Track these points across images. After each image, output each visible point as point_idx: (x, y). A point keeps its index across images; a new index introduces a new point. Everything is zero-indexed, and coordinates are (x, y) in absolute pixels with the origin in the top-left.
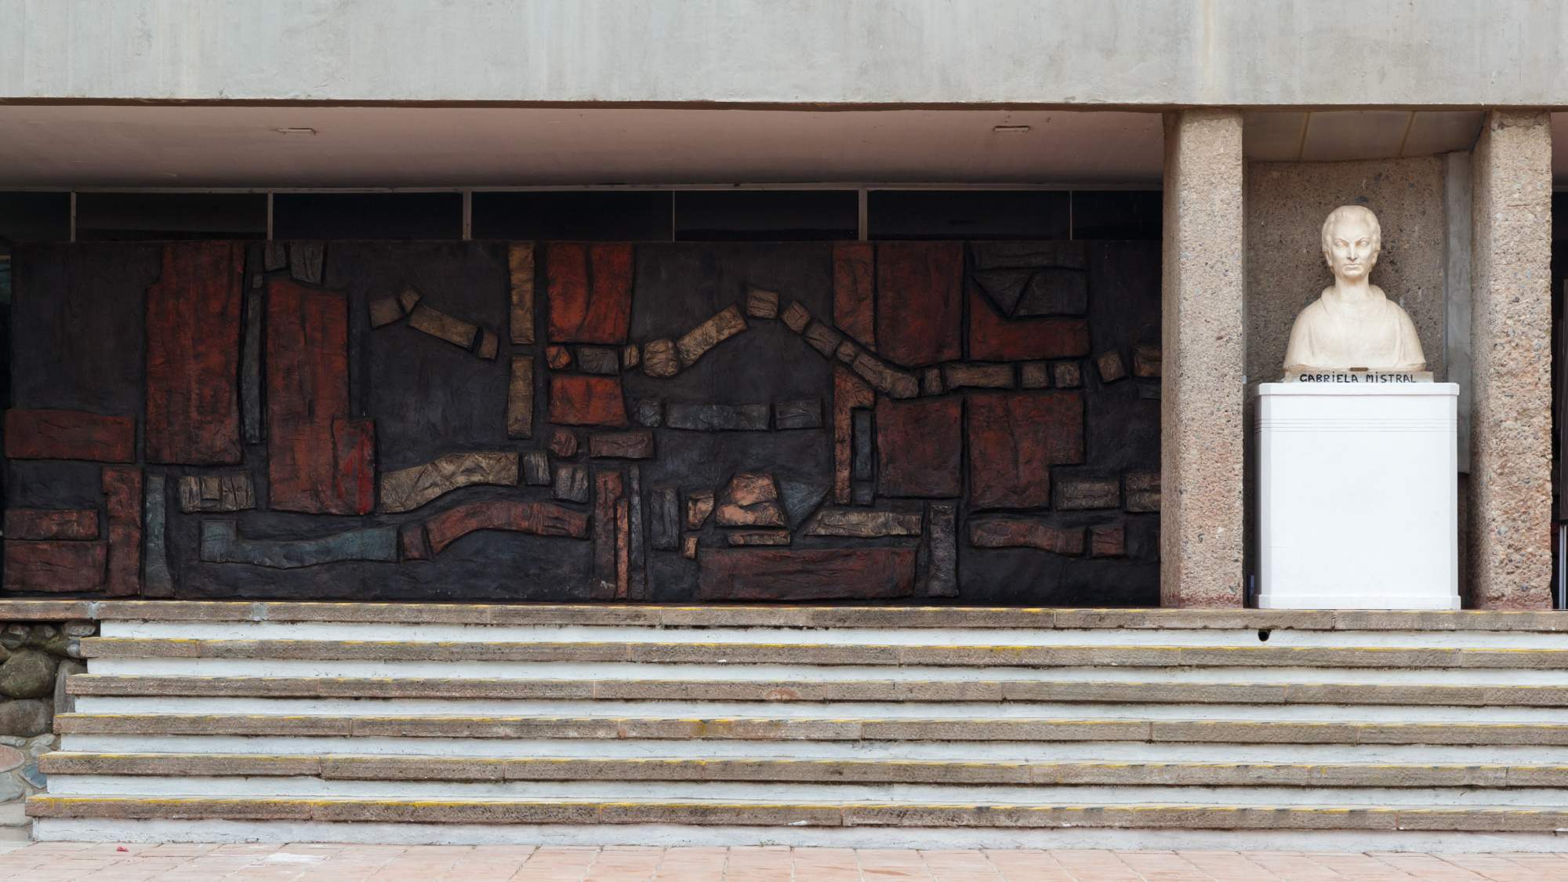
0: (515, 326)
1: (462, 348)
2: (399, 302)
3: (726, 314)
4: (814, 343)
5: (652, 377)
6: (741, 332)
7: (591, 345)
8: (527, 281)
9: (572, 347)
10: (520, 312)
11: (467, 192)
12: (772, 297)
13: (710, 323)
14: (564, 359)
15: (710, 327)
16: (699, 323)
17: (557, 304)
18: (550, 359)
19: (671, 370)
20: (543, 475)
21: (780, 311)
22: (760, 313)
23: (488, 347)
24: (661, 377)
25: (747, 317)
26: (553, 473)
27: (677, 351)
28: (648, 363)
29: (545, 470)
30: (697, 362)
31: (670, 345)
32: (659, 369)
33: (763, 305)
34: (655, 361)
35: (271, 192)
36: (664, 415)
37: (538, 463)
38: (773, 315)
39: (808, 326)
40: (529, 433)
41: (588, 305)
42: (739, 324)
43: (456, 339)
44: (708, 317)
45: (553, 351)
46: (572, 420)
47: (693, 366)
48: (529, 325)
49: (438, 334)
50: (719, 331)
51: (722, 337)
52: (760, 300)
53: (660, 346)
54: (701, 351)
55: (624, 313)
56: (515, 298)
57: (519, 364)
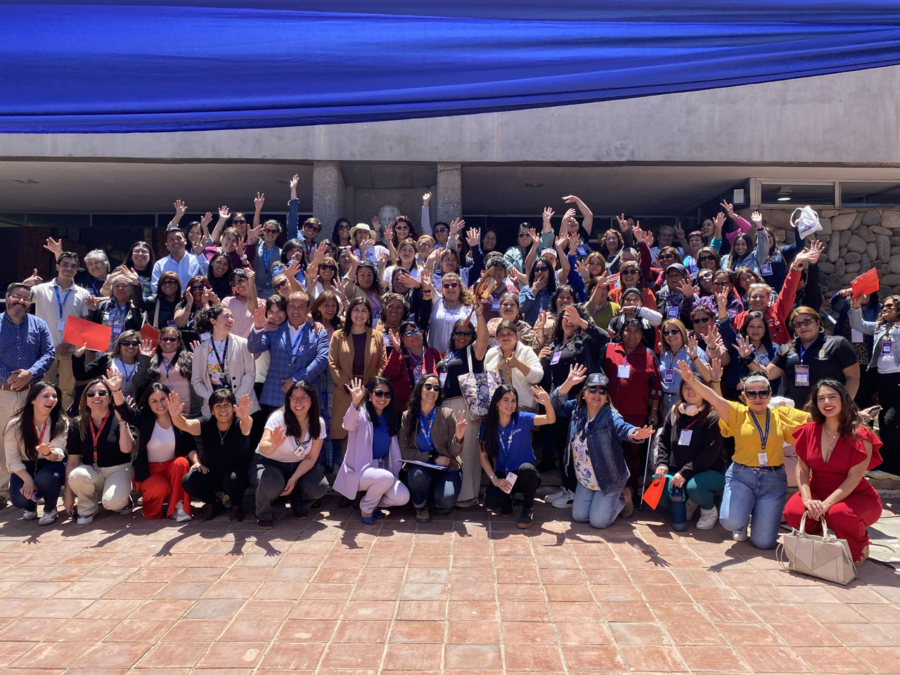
11: (157, 214)
35: (91, 214)
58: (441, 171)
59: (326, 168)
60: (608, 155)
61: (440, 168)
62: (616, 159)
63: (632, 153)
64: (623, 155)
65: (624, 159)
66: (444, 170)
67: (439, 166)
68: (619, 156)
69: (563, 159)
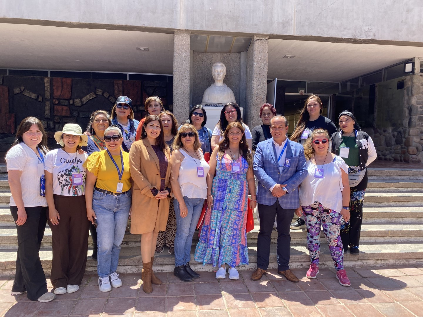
0: (46, 95)
1: (34, 99)
2: (20, 89)
3: (92, 94)
4: (110, 100)
5: (76, 106)
6: (95, 98)
7: (63, 99)
8: (49, 85)
9: (58, 99)
10: (47, 92)
12: (101, 90)
13: (88, 95)
14: (57, 102)
15: (88, 96)
16: (86, 95)
17: (55, 91)
18: (54, 102)
19: (80, 105)
20: (52, 126)
21: (103, 93)
22: (99, 94)
23: (40, 99)
24: (78, 106)
25: (96, 95)
26: (54, 126)
27: (81, 101)
28: (75, 103)
29: (52, 125)
30: (85, 103)
31: (80, 100)
32: (77, 105)
33: (99, 92)
34: (76, 103)
36: (79, 114)
37: (51, 123)
38: (101, 94)
39: (109, 97)
40: (49, 117)
41: (62, 91)
42: (94, 96)
43: (33, 97)
44: (88, 94)
45: (54, 100)
46: (59, 115)
47: (84, 104)
48: (49, 95)
49: (29, 96)
50: (90, 97)
51: (91, 99)
52: (99, 91)
53: (78, 100)
54: (86, 101)
55: (70, 93)
56: (46, 89)
57: (47, 103)
58: (256, 40)
59: (183, 35)
60: (360, 35)
61: (256, 38)
62: (365, 38)
63: (374, 35)
64: (369, 36)
65: (370, 38)
66: (258, 40)
67: (255, 37)
68: (366, 36)
69: (334, 36)
